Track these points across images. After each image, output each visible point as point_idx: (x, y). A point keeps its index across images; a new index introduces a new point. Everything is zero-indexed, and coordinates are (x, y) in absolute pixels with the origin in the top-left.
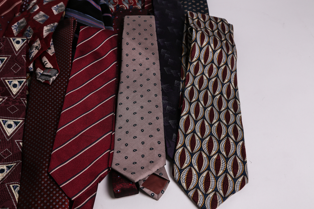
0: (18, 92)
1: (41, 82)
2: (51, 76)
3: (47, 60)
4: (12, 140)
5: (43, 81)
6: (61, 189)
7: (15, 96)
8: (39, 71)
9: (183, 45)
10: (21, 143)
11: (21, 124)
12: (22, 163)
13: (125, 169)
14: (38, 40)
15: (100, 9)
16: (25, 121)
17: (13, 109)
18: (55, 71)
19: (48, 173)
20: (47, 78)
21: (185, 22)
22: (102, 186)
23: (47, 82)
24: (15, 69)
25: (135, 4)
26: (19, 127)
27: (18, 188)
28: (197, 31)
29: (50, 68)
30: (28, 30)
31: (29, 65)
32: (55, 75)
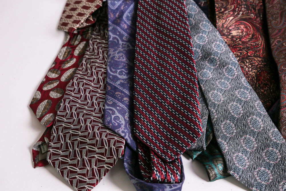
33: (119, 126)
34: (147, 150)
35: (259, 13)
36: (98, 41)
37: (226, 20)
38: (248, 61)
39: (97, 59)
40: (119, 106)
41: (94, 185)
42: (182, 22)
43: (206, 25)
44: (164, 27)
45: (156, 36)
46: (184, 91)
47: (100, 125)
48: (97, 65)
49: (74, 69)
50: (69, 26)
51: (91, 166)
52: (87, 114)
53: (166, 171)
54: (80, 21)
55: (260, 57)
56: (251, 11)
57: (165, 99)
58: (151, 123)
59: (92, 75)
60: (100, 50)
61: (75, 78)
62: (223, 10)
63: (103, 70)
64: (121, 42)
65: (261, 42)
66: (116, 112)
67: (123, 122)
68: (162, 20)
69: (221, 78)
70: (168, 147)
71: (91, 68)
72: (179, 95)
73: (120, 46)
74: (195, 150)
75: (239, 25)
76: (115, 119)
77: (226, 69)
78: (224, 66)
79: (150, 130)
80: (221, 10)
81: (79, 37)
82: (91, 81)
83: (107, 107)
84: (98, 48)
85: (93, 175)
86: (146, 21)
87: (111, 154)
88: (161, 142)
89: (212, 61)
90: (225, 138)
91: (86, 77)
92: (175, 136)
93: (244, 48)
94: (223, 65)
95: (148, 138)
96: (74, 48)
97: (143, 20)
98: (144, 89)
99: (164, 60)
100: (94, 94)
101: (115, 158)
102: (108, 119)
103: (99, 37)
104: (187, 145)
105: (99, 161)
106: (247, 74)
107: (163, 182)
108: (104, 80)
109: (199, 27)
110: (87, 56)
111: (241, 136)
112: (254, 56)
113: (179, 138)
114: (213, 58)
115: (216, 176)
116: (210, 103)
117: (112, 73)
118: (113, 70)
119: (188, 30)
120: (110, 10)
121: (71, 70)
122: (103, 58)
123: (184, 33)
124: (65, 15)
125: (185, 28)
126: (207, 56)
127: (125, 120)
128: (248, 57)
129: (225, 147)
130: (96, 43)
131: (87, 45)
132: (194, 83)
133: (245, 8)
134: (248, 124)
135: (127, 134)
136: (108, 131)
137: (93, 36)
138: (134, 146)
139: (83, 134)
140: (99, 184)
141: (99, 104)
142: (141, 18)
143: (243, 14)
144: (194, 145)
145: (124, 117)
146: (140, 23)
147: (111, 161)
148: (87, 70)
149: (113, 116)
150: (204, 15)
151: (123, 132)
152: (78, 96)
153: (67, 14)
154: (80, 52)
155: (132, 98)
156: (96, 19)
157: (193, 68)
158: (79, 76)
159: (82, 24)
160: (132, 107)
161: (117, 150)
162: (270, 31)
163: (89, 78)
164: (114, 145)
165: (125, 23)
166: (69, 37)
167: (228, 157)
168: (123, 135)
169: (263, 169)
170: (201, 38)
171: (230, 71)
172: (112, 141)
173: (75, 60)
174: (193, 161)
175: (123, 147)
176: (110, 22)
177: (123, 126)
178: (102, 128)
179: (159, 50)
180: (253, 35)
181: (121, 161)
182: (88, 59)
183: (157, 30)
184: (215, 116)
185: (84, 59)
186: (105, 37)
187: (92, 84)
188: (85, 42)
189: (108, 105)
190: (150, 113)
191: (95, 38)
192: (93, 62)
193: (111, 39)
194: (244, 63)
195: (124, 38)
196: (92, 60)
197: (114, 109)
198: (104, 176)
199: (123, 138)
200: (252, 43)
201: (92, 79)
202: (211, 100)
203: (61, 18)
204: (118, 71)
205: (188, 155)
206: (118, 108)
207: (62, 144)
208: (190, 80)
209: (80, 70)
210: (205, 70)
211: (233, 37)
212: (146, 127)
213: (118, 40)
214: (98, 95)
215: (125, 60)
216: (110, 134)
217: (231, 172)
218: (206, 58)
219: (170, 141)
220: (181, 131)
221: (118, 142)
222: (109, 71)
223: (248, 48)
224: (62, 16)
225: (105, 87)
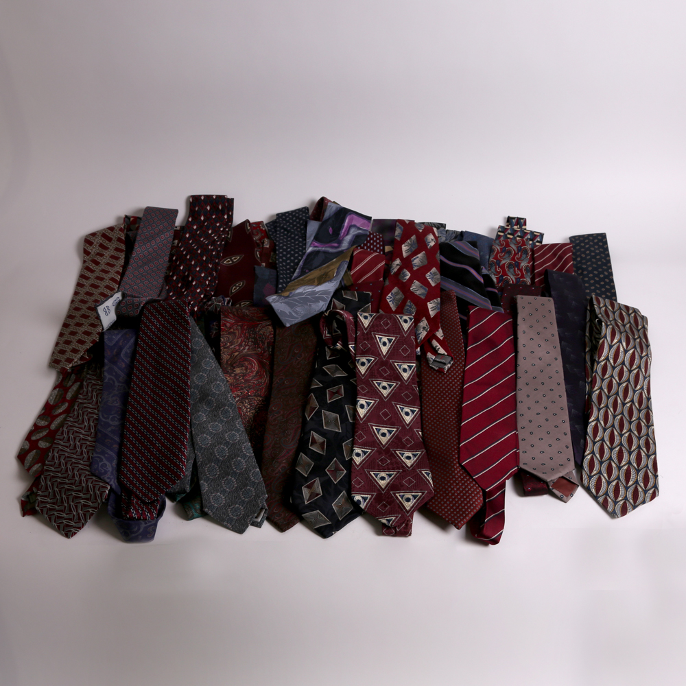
0: (409, 378)
1: (434, 369)
2: (445, 364)
3: (438, 344)
4: (411, 429)
5: (437, 368)
6: (474, 480)
7: (406, 381)
8: (430, 356)
9: (586, 338)
10: (420, 433)
11: (417, 413)
12: (427, 452)
13: (534, 469)
14: (424, 319)
15: (482, 281)
16: (421, 410)
17: (408, 396)
18: (450, 358)
19: (460, 465)
20: (441, 366)
21: (588, 308)
22: (508, 483)
23: (441, 371)
24: (404, 351)
25: (523, 276)
26: (416, 415)
27: (430, 475)
28: (607, 326)
29: (444, 354)
30: (408, 306)
31: (417, 348)
32: (449, 363)
33: (106, 472)
34: (130, 493)
35: (268, 346)
36: (93, 382)
37: (231, 356)
38: (247, 401)
39: (89, 403)
40: (107, 453)
41: (80, 528)
42: (184, 359)
43: (210, 362)
44: (163, 366)
45: (154, 376)
46: (174, 435)
47: (87, 473)
48: (89, 410)
49: (65, 415)
50: (61, 365)
51: (77, 511)
52: (75, 463)
53: (142, 510)
54: (73, 360)
55: (260, 396)
56: (259, 344)
57: (154, 445)
58: (137, 468)
59: (83, 422)
60: (95, 394)
61: (66, 426)
62: (229, 344)
63: (95, 416)
64: (117, 384)
65: (265, 379)
66: (104, 459)
67: (110, 469)
68: (162, 357)
69: (215, 421)
70: (149, 490)
71: (83, 414)
72: (168, 440)
73: (116, 389)
74: (179, 493)
75: (244, 361)
76: (102, 466)
77: (222, 411)
78: (220, 408)
79: (134, 475)
80: (226, 344)
81: (73, 377)
82: (81, 428)
83: (95, 455)
84: (92, 391)
85: (79, 519)
86: (145, 359)
87: (96, 499)
88: (144, 485)
89: (209, 403)
90: (207, 480)
91: (77, 425)
92: (158, 479)
93: (245, 388)
94: (220, 406)
95: (131, 482)
96: (66, 390)
97: (143, 357)
98: (134, 436)
99: (158, 403)
100: (84, 442)
101: (99, 501)
102: (95, 466)
103: (95, 378)
104: (168, 487)
105: (85, 506)
106: (244, 415)
107: (139, 519)
108: (95, 426)
109: (201, 365)
110: (80, 401)
111: (223, 478)
112: (255, 396)
113: (161, 481)
114: (210, 400)
115: (193, 515)
116: (196, 447)
117: (104, 420)
118: (105, 416)
119: (188, 369)
120: (106, 347)
121: (62, 417)
122: (97, 403)
123: (183, 372)
124: (58, 349)
125: (185, 367)
126: (205, 397)
127: (112, 467)
128: (247, 397)
129: (205, 487)
130: (90, 385)
131: (81, 387)
132: (185, 427)
133: (252, 342)
134: (231, 466)
135: (113, 480)
136: (94, 478)
137: (88, 376)
138: (118, 491)
139: (70, 482)
140: (84, 527)
141: (88, 452)
142: (140, 355)
143: (249, 349)
144: (175, 488)
145: (111, 464)
146: (138, 361)
147: (96, 505)
148: (78, 416)
149: (100, 464)
150: (209, 350)
151: (108, 478)
152: (67, 444)
153: (60, 347)
154: (73, 395)
155: (121, 445)
156: (92, 355)
157: (186, 411)
158: (70, 423)
159: (76, 362)
160: (120, 454)
161: (101, 495)
162: (275, 367)
163: (79, 426)
164: (99, 490)
165: (123, 360)
166: (61, 377)
167: (205, 497)
168: (108, 481)
169: (237, 506)
170: (201, 377)
171: (226, 412)
172: (97, 487)
173: (67, 404)
174: (177, 503)
175: (107, 492)
176: (106, 361)
177: (109, 473)
178: (89, 475)
179: (155, 392)
180: (257, 373)
181: (105, 504)
182: (81, 403)
183: (156, 369)
184: (200, 460)
185: (77, 404)
186: (100, 378)
187: (83, 432)
188: (79, 383)
189: (97, 453)
190: (137, 459)
191: (90, 379)
192: (85, 407)
193: (106, 381)
194: (243, 403)
195: (121, 379)
196: (84, 405)
197: (102, 457)
198: (90, 518)
199: (108, 483)
200: (255, 382)
201: (83, 426)
202: (198, 444)
203: (53, 353)
204: (111, 417)
205: (172, 499)
206: (106, 455)
207: (49, 493)
208: (182, 425)
209: (71, 417)
210: (200, 413)
211: (236, 375)
212: (131, 472)
213: (114, 382)
214: (88, 443)
215: (118, 404)
216: (95, 481)
217: (206, 510)
218: (204, 400)
219: (153, 484)
220: (164, 474)
221: (103, 487)
222: (101, 417)
223: (250, 388)
224: (55, 349)
225: (96, 434)
